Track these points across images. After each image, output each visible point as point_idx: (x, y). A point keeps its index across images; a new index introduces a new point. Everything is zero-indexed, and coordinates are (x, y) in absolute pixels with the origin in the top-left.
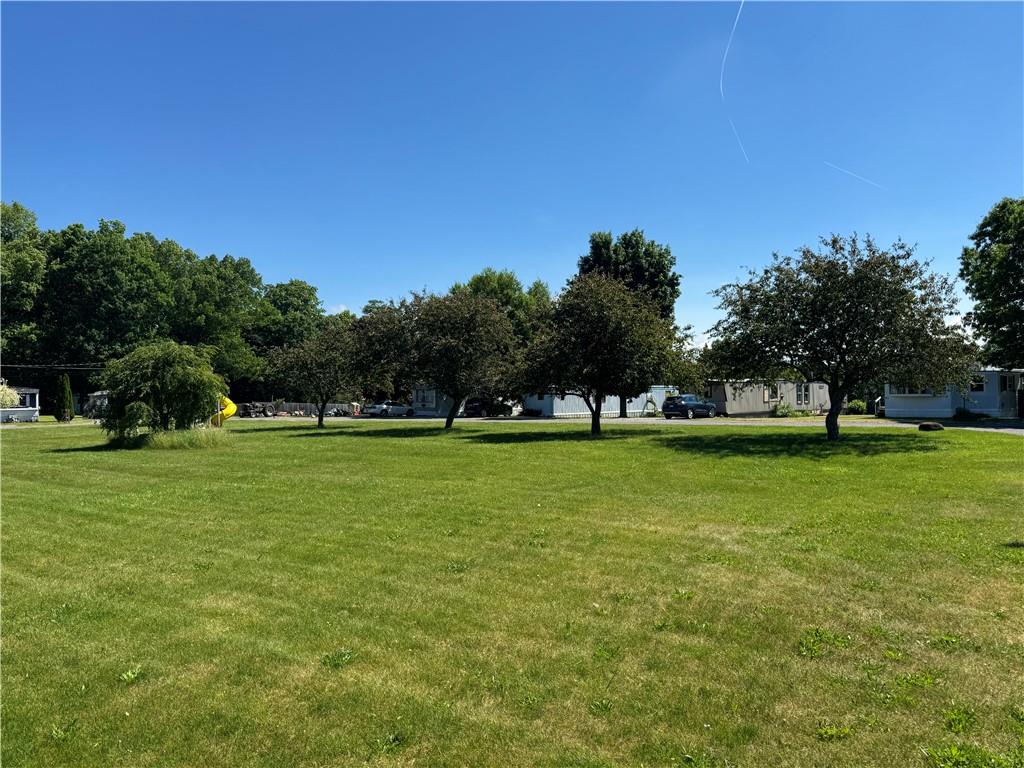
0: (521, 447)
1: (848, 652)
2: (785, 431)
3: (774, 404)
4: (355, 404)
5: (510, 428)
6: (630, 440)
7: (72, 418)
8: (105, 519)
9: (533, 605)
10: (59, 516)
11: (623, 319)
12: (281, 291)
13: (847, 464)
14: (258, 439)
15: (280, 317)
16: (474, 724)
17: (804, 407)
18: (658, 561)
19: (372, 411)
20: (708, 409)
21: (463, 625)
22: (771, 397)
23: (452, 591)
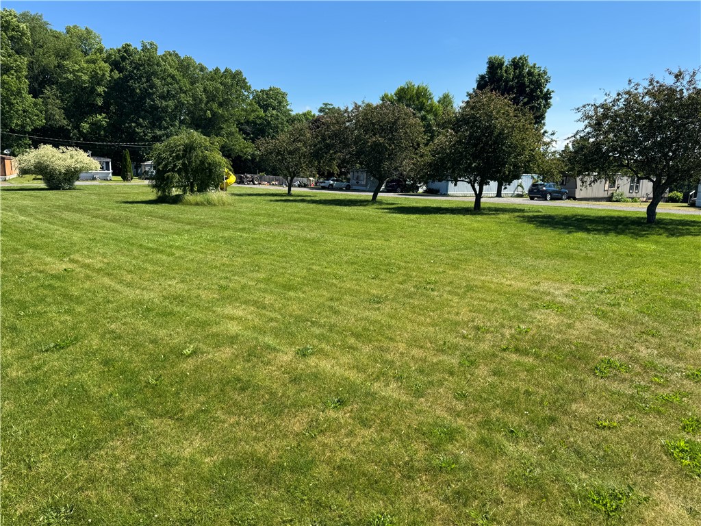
0: (424, 218)
1: (627, 376)
2: (616, 214)
3: (611, 192)
4: (311, 179)
5: (416, 202)
6: (501, 216)
7: (132, 179)
8: (161, 252)
9: (423, 328)
10: (134, 249)
11: (505, 126)
12: (263, 94)
13: (657, 242)
14: (251, 201)
15: (262, 113)
16: (384, 397)
17: (634, 195)
18: (509, 305)
19: (323, 184)
20: (563, 194)
21: (380, 337)
22: (610, 187)
23: (373, 315)
